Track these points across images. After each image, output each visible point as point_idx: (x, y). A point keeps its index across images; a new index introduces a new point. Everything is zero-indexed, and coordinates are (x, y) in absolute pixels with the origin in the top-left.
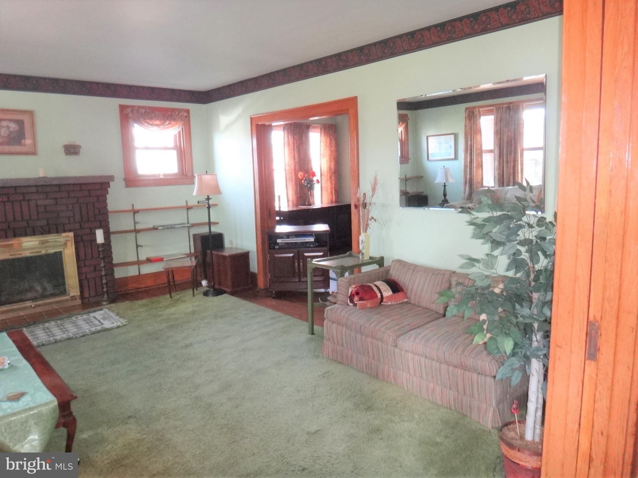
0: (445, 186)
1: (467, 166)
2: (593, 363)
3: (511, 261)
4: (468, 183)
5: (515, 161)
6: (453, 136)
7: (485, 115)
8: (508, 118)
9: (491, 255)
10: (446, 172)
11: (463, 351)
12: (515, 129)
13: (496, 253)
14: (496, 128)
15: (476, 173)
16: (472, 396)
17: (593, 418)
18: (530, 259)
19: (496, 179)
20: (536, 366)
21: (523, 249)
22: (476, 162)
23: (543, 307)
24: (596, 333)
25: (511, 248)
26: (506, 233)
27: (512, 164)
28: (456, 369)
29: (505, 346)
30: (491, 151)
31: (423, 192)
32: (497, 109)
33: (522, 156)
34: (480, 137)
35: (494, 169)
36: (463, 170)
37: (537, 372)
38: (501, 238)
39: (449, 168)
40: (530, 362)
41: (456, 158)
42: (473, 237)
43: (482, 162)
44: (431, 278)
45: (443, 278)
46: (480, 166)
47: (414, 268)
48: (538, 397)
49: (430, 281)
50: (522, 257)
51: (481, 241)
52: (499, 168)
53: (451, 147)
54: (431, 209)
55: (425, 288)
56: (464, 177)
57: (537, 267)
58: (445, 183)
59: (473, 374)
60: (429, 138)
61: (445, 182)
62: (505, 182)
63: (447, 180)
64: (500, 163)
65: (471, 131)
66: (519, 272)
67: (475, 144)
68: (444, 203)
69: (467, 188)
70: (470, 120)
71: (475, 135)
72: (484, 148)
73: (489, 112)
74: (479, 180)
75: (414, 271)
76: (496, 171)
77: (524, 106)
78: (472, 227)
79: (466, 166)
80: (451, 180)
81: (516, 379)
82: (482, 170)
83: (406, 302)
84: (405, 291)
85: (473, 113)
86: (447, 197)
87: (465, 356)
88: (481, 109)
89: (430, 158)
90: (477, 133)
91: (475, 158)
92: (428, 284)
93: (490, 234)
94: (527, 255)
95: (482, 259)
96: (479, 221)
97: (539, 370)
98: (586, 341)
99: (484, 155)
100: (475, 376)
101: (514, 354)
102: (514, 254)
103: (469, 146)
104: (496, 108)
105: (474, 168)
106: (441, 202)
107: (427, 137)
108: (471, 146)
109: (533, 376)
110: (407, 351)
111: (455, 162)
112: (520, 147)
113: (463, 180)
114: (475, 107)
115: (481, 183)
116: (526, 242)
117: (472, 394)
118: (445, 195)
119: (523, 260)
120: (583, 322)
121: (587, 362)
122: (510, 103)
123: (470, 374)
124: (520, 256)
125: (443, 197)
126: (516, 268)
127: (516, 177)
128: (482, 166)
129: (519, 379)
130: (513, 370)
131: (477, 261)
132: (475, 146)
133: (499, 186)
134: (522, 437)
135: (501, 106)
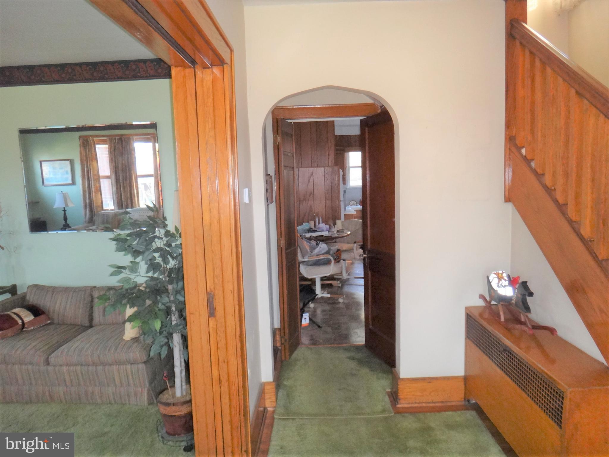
0: (65, 211)
1: (86, 191)
2: (213, 319)
3: (149, 265)
4: (88, 207)
5: (131, 186)
6: (68, 162)
7: (99, 144)
8: (121, 148)
9: (134, 262)
10: (65, 197)
11: (116, 349)
12: (128, 158)
13: (138, 259)
14: (111, 157)
15: (95, 197)
16: (129, 384)
17: (218, 354)
18: (163, 261)
19: (115, 202)
20: (177, 338)
21: (157, 255)
22: (94, 187)
23: (176, 294)
24: (213, 298)
25: (148, 255)
26: (145, 244)
27: (129, 189)
28: (112, 366)
29: (155, 326)
30: (107, 177)
31: (40, 218)
32: (111, 140)
33: (136, 182)
34: (96, 164)
35: (113, 193)
36: (82, 195)
37: (178, 344)
38: (141, 248)
39: (67, 193)
40: (172, 337)
41: (74, 183)
42: (116, 251)
43: (100, 187)
44: (72, 296)
45: (85, 294)
46: (99, 190)
47: (54, 290)
48: (181, 361)
49: (72, 298)
50: (156, 261)
51: (123, 253)
52: (117, 193)
53: (67, 173)
54: (50, 232)
55: (68, 306)
56: (83, 201)
57: (168, 267)
58: (64, 208)
59: (127, 366)
60: (43, 163)
61: (64, 206)
62: (124, 205)
63: (67, 205)
64: (117, 188)
65: (87, 158)
66: (156, 273)
67: (91, 171)
68: (66, 227)
69: (88, 212)
70: (85, 147)
71: (91, 162)
72: (101, 174)
73: (103, 142)
74: (99, 204)
75: (53, 292)
76: (114, 195)
77: (134, 139)
78: (115, 242)
79: (84, 191)
80: (70, 205)
81: (164, 352)
82: (101, 194)
83: (49, 323)
84: (47, 313)
85: (87, 141)
86: (68, 221)
87: (118, 353)
88: (95, 139)
89: (46, 183)
90: (93, 160)
91: (92, 183)
92: (71, 302)
93: (131, 246)
94: (160, 259)
95: (127, 266)
96: (123, 237)
97: (179, 341)
98: (207, 306)
99: (102, 181)
100: (129, 367)
101: (161, 333)
102: (150, 260)
103: (86, 172)
104: (109, 139)
105: (93, 192)
106: (62, 226)
107: (41, 162)
108: (88, 171)
109: (176, 347)
110: (61, 365)
111: (73, 187)
112: (134, 174)
113: (82, 204)
114: (89, 136)
115: (101, 207)
116: (158, 250)
117: (129, 383)
118: (65, 219)
119: (158, 263)
120: (204, 293)
121: (210, 319)
122: (122, 135)
123: (125, 366)
124: (155, 261)
125: (64, 221)
126: (153, 270)
127: (133, 200)
128: (101, 191)
129: (166, 352)
130: (162, 346)
131: (124, 268)
132: (92, 173)
133: (119, 209)
134: (174, 395)
135: (114, 137)
